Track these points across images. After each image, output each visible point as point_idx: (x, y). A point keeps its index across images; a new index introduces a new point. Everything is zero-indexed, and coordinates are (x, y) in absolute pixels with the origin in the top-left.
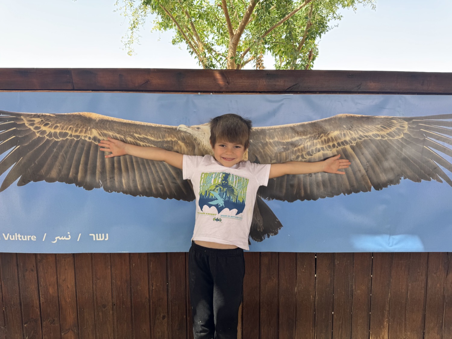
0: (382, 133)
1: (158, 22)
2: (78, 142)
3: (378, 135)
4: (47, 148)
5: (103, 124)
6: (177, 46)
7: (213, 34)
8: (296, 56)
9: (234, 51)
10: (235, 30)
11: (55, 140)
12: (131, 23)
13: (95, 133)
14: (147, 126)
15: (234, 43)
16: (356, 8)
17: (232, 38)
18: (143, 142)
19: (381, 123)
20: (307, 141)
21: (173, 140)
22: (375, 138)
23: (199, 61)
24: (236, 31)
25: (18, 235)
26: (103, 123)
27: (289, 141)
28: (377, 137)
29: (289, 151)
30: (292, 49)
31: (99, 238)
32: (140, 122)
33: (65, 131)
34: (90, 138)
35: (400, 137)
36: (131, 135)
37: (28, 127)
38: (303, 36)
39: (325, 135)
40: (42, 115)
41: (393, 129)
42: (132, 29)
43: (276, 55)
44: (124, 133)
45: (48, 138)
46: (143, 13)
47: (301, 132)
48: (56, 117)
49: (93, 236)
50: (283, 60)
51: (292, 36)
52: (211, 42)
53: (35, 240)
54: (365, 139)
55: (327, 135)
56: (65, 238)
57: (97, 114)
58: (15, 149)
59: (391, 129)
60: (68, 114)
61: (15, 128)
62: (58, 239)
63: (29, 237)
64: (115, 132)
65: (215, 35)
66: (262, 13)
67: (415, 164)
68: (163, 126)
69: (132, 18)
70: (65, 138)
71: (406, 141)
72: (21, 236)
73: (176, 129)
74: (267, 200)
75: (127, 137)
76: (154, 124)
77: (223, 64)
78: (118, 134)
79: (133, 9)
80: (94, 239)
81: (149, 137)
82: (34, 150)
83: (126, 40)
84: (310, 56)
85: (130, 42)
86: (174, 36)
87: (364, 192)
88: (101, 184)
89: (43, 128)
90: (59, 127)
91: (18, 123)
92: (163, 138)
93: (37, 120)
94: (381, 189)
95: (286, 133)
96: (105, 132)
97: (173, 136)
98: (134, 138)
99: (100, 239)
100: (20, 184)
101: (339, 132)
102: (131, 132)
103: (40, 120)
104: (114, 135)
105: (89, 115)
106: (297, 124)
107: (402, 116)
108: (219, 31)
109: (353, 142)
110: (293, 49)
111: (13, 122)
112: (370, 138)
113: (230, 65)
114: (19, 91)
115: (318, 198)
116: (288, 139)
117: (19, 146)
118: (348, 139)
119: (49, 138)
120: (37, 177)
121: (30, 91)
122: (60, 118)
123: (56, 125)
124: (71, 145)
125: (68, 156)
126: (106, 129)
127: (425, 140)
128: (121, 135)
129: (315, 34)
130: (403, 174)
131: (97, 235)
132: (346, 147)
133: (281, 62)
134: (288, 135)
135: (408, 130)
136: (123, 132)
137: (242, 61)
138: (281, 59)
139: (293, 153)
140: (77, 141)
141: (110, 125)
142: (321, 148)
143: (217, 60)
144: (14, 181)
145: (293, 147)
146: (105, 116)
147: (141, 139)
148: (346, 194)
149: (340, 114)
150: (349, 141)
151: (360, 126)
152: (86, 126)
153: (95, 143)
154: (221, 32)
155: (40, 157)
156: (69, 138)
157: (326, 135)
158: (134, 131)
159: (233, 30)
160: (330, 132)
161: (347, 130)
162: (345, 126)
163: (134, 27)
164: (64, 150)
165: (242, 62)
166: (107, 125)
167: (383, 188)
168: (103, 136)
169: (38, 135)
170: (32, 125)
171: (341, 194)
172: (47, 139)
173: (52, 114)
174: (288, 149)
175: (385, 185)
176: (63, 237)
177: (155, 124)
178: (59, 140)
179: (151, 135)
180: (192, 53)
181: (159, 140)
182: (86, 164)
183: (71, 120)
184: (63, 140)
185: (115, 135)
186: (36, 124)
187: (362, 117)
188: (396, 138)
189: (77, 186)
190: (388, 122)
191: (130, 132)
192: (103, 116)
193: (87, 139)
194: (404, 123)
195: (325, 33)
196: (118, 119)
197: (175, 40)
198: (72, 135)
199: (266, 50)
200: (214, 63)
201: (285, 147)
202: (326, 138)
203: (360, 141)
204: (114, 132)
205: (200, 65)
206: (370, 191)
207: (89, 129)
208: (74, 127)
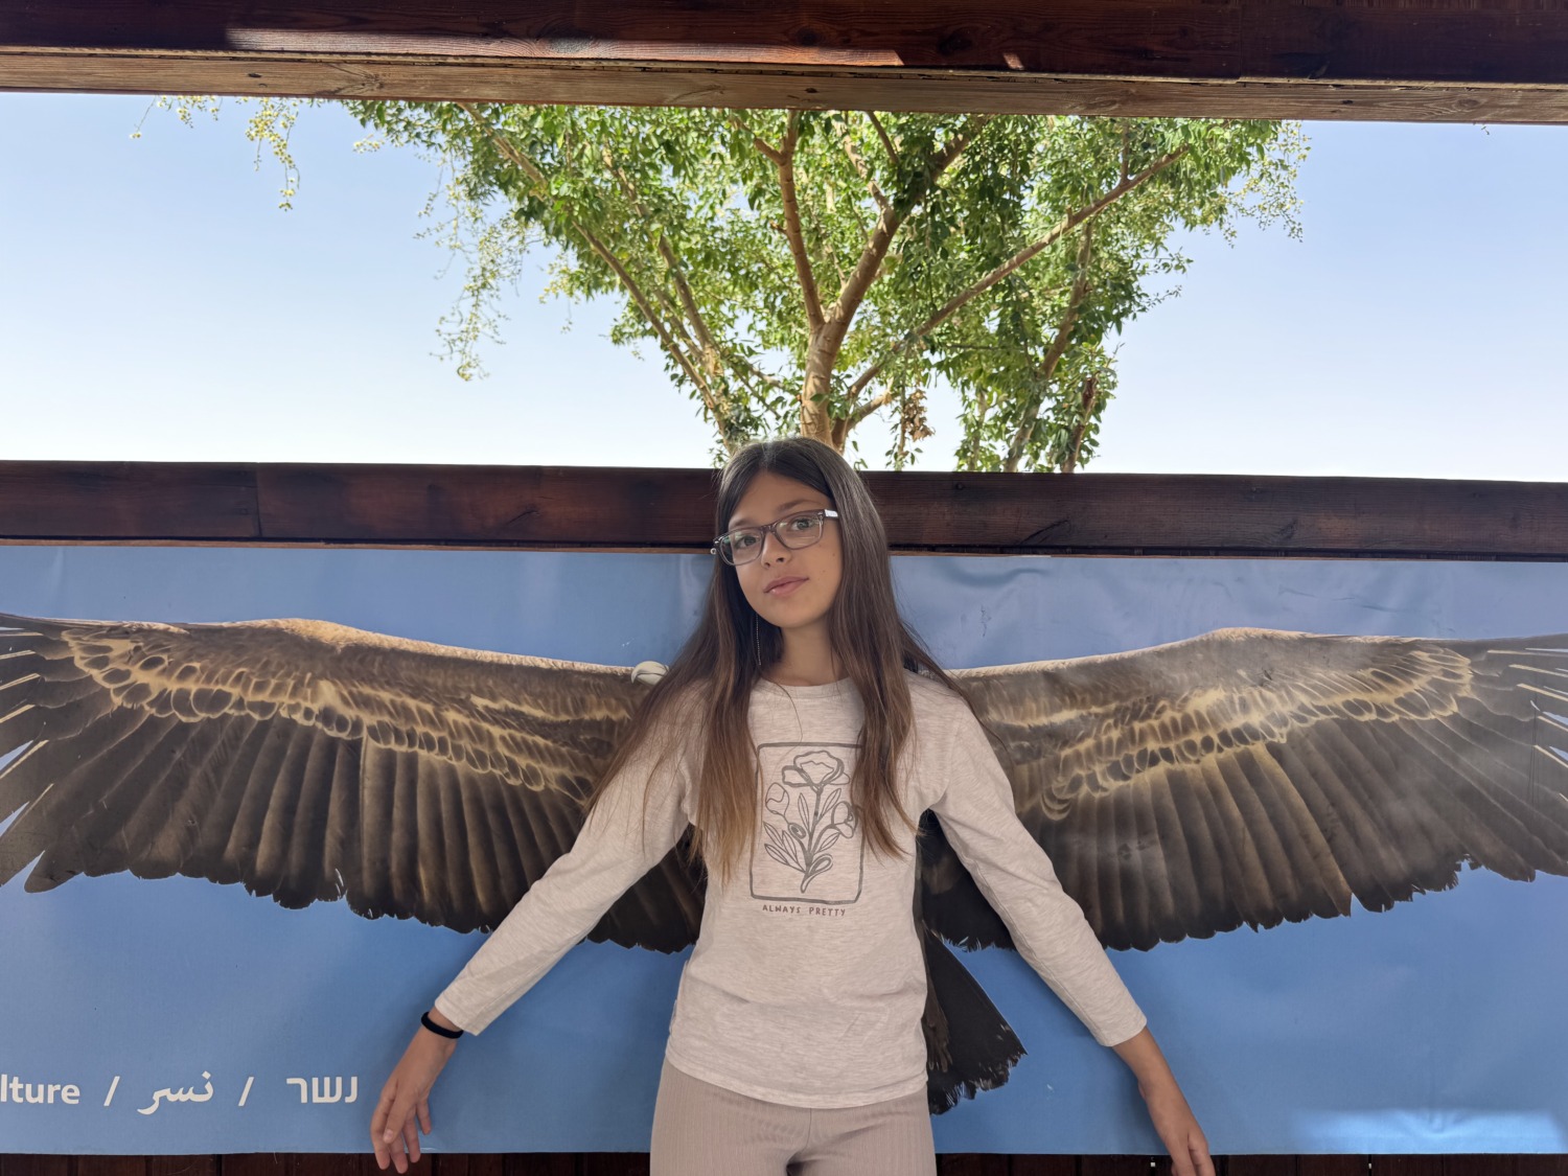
0: (1380, 698)
1: (564, 268)
2: (264, 726)
3: (1366, 707)
4: (149, 749)
5: (361, 661)
6: (627, 348)
7: (752, 312)
8: (1039, 393)
9: (824, 374)
10: (826, 308)
11: (180, 721)
12: (473, 274)
13: (328, 694)
14: (521, 668)
15: (826, 350)
16: (1232, 230)
17: (818, 333)
18: (504, 728)
19: (1374, 660)
20: (1109, 727)
21: (614, 717)
22: (1355, 717)
23: (706, 409)
24: (831, 310)
25: (10, 1081)
26: (359, 657)
27: (1041, 724)
28: (1360, 713)
29: (1042, 761)
30: (1022, 367)
31: (321, 1094)
32: (495, 654)
33: (219, 687)
34: (308, 713)
35: (1448, 713)
36: (461, 700)
37: (84, 672)
38: (1062, 328)
39: (1173, 703)
40: (140, 630)
41: (1418, 685)
42: (476, 293)
43: (965, 384)
44: (437, 695)
45: (153, 711)
46: (516, 242)
47: (1085, 690)
48: (188, 637)
49: (298, 1086)
50: (991, 399)
51: (1023, 326)
52: (746, 345)
53: (76, 1101)
54: (1320, 719)
55: (1179, 706)
56: (191, 1096)
57: (339, 626)
58: (30, 753)
59: (1410, 683)
60: (234, 625)
61: (38, 676)
62: (163, 1099)
63: (51, 1089)
64: (404, 691)
65: (760, 316)
66: (920, 254)
67: (1509, 814)
68: (580, 666)
69: (475, 256)
70: (218, 711)
71: (1469, 728)
72: (21, 1086)
73: (627, 677)
74: (965, 948)
75: (447, 710)
76: (545, 659)
77: (786, 416)
78: (413, 696)
79: (480, 230)
80: (304, 1099)
81: (526, 709)
82: (99, 755)
83: (453, 328)
84: (1087, 398)
85: (470, 333)
86: (619, 317)
87: (1325, 917)
88: (340, 885)
89: (139, 676)
90: (199, 671)
91: (47, 658)
92: (577, 711)
93: (120, 647)
94: (1389, 907)
95: (1027, 691)
96: (367, 690)
97: (613, 702)
98: (471, 710)
99: (327, 1099)
100: (32, 886)
101: (1223, 693)
102: (462, 689)
103: (132, 646)
104: (398, 700)
105: (311, 629)
106: (1067, 661)
107: (1447, 639)
108: (771, 307)
109: (1276, 730)
110: (1025, 369)
111: (30, 652)
112: (1336, 716)
113: (808, 420)
114: (63, 542)
115: (1157, 941)
116: (1038, 715)
117: (46, 741)
118: (1256, 719)
119: (159, 712)
120: (101, 861)
121: (103, 542)
122: (205, 640)
123: (185, 665)
124: (238, 738)
125: (225, 780)
126: (370, 680)
127: (1536, 724)
128: (423, 701)
129: (1101, 320)
130: (1466, 852)
131: (315, 1081)
132: (1250, 747)
133: (984, 407)
134: (1036, 700)
135: (1472, 686)
136: (430, 690)
137: (853, 406)
138: (982, 396)
139: (1057, 767)
140: (260, 722)
141: (385, 667)
142: (1162, 750)
143: (765, 404)
144: (17, 871)
145: (1056, 745)
146: (370, 633)
147: (497, 717)
148: (1260, 927)
149: (1225, 630)
150: (1263, 725)
151: (1297, 672)
152: (297, 668)
153: (326, 730)
154: (777, 310)
155: (120, 783)
156: (232, 712)
157: (1178, 702)
158: (473, 685)
159: (821, 307)
160: (1191, 693)
161: (1253, 686)
162: (1242, 673)
163: (484, 286)
164: (210, 755)
165: (851, 411)
166: (373, 665)
167: (1397, 903)
168: (357, 705)
169: (118, 701)
170: (100, 663)
171: (1240, 924)
172: (152, 716)
173: (175, 625)
174: (1039, 754)
175: (1402, 891)
176: (185, 1092)
177: (551, 661)
178: (192, 720)
179: (536, 701)
180: (681, 382)
181: (563, 718)
182: (289, 809)
183: (242, 646)
184: (209, 719)
185: (403, 703)
186: (113, 661)
187: (1304, 641)
188: (1433, 717)
189: (251, 894)
190: (1400, 658)
191: (457, 689)
192: (363, 633)
193: (298, 717)
194: (1457, 661)
195: (1135, 316)
196: (415, 642)
197: (620, 331)
198: (245, 703)
199: (934, 371)
200: (755, 415)
201: (1026, 744)
202: (1178, 716)
203: (1302, 729)
204: (398, 690)
205: (706, 419)
206: (1347, 912)
207: (307, 681)
208: (253, 674)
